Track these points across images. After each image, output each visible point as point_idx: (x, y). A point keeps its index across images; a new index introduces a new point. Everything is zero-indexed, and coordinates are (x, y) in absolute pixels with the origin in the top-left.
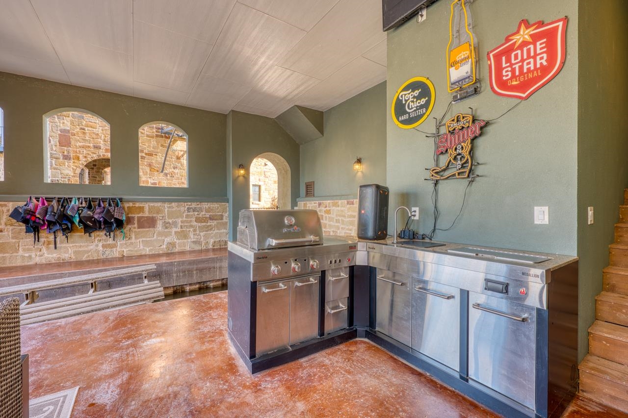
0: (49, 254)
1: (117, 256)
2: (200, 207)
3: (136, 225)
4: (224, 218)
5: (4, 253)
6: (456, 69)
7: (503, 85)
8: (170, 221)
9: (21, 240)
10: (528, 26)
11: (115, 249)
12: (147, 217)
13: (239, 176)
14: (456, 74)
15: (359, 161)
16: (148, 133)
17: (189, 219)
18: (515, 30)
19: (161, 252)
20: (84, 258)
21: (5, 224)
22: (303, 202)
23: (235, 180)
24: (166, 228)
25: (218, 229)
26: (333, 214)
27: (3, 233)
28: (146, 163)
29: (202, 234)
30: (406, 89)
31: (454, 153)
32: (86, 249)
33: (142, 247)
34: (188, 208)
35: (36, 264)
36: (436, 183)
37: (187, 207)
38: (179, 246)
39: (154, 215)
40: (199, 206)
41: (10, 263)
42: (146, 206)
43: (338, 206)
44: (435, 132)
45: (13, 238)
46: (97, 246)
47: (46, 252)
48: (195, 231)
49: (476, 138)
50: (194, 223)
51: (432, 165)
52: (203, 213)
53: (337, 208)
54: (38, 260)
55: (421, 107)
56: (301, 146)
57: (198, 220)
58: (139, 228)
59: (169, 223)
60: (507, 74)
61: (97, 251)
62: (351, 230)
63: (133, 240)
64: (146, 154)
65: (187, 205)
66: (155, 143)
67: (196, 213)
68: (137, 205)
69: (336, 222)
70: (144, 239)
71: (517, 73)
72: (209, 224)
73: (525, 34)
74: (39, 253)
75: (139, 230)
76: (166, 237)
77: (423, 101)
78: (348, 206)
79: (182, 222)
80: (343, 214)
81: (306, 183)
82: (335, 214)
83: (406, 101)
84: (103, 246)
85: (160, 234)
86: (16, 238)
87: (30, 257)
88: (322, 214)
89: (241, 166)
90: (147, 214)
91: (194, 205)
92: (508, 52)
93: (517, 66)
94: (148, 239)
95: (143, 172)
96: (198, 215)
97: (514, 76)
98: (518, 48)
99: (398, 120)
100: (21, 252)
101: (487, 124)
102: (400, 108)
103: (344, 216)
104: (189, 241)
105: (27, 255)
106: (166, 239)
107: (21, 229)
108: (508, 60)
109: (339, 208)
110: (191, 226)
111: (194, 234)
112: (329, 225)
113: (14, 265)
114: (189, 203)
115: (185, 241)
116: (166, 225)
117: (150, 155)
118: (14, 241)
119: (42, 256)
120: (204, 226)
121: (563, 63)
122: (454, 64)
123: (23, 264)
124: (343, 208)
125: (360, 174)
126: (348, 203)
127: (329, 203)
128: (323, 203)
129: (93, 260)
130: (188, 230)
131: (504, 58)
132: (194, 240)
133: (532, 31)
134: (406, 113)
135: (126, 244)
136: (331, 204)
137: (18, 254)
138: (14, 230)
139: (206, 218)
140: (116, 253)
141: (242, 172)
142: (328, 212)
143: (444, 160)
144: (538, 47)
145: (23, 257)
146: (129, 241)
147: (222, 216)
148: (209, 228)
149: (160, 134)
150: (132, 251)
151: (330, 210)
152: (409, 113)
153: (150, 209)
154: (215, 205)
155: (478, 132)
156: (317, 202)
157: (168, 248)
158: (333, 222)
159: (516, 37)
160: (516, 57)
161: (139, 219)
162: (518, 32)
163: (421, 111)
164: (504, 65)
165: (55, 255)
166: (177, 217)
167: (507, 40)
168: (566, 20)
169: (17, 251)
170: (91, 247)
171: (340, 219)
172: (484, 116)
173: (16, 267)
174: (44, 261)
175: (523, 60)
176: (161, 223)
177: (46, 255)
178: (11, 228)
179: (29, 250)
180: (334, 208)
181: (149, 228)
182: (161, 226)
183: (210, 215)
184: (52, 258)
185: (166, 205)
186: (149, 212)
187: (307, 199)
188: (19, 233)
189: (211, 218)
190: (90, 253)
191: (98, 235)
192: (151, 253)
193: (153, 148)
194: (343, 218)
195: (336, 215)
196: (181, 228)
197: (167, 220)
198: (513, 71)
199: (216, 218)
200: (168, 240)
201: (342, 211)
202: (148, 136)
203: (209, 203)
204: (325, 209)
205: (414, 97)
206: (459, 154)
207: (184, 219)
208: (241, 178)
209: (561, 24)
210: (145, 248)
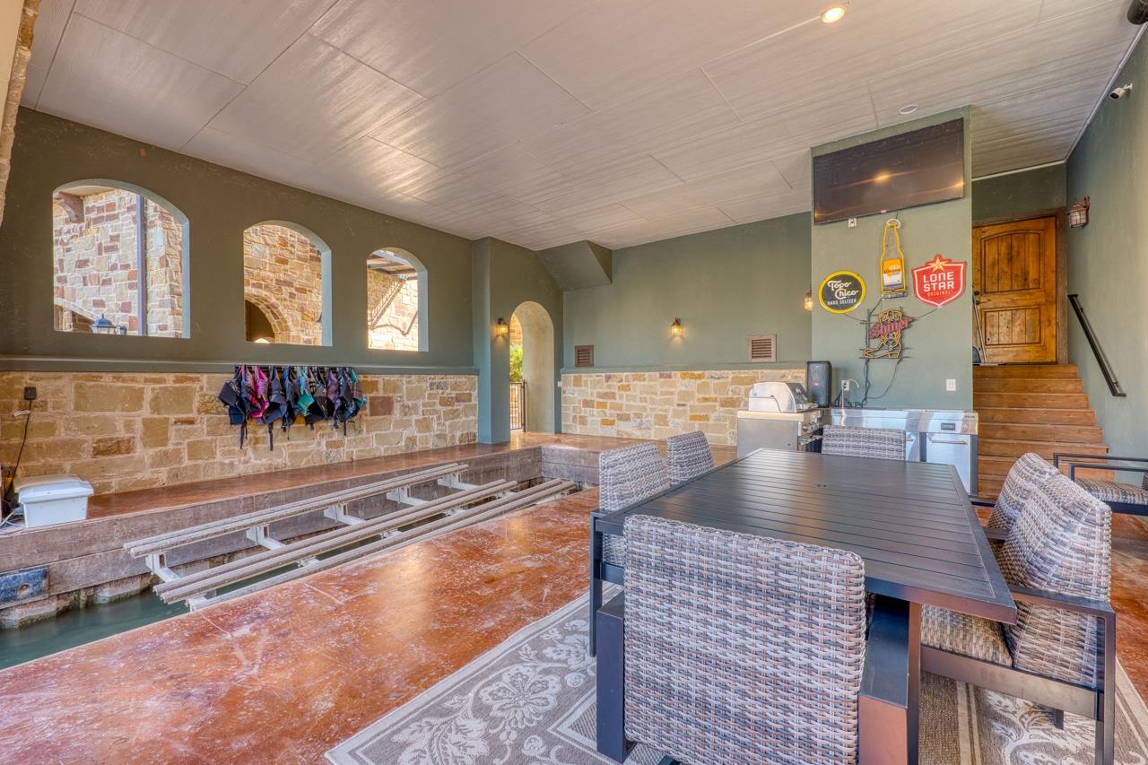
0: (256, 459)
1: (345, 459)
2: (445, 382)
3: (368, 411)
4: (473, 398)
5: (196, 459)
6: (890, 276)
7: (924, 295)
8: (410, 403)
9: (219, 437)
10: (941, 260)
11: (341, 449)
12: (382, 397)
13: (498, 336)
14: (889, 280)
15: (678, 323)
16: (300, 253)
17: (432, 401)
18: (932, 260)
19: (399, 452)
20: (303, 465)
21: (198, 411)
22: (573, 375)
23: (493, 342)
24: (405, 414)
25: (466, 416)
26: (635, 391)
27: (195, 426)
28: (296, 306)
29: (447, 423)
30: (836, 278)
31: (886, 339)
32: (305, 450)
33: (375, 445)
34: (431, 383)
35: (239, 477)
36: (868, 360)
37: (429, 381)
38: (421, 443)
39: (391, 395)
40: (444, 380)
41: (204, 476)
42: (380, 379)
43: (644, 380)
44: (866, 319)
45: (208, 434)
46: (319, 444)
47: (252, 456)
48: (439, 418)
49: (905, 329)
50: (438, 407)
51: (864, 347)
52: (448, 391)
53: (642, 383)
54: (241, 469)
55: (852, 297)
56: (565, 293)
57: (444, 402)
58: (371, 415)
59: (408, 407)
60: (927, 288)
61: (319, 453)
62: (666, 411)
63: (364, 435)
64: (297, 289)
65: (428, 379)
66: (309, 270)
67: (440, 391)
68: (370, 378)
69: (641, 401)
70: (379, 432)
71: (934, 289)
72: (455, 408)
73: (938, 265)
74: (243, 459)
75: (373, 418)
76: (405, 429)
77: (854, 293)
78: (662, 380)
79: (424, 405)
80: (654, 390)
81: (576, 347)
82: (638, 390)
83: (836, 289)
84: (329, 445)
85: (399, 424)
86: (213, 434)
87: (232, 464)
88: (613, 391)
89: (500, 321)
90: (381, 394)
91: (437, 379)
92: (928, 273)
93: (934, 284)
94: (383, 432)
95: (293, 321)
96: (443, 393)
97: (932, 291)
98: (935, 273)
99: (826, 304)
100: (219, 458)
101: (914, 320)
102: (828, 294)
103: (656, 394)
104: (432, 433)
105: (227, 461)
106: (404, 432)
107: (220, 419)
108: (928, 279)
109: (646, 383)
110: (435, 412)
111: (439, 424)
112: (627, 405)
113: (210, 478)
114: (433, 376)
115: (428, 434)
116: (406, 410)
117: (302, 291)
118: (209, 438)
119: (247, 462)
120: (450, 410)
121: (964, 290)
122: (887, 272)
123: (222, 477)
124: (652, 383)
125: (677, 339)
126: (661, 376)
127: (627, 376)
128: (614, 376)
129: (314, 468)
130: (431, 417)
131: (925, 277)
132: (439, 432)
133: (943, 263)
134: (834, 299)
135: (355, 440)
136: (630, 378)
137: (215, 460)
138: (211, 421)
139: (452, 398)
140: (343, 455)
141: (503, 329)
142: (626, 388)
143: (875, 343)
144: (949, 276)
145: (222, 464)
146: (360, 436)
147: (470, 395)
148: (455, 414)
149: (316, 255)
150: (362, 451)
151: (628, 386)
152: (839, 300)
153: (386, 383)
154: (463, 379)
155: (907, 325)
156: (603, 374)
157: (407, 445)
158: (635, 401)
159: (933, 265)
160: (934, 278)
161: (373, 399)
162: (934, 261)
163: (851, 301)
164: (925, 281)
165: (264, 461)
166: (418, 398)
167: (927, 265)
168: (965, 263)
169: (213, 455)
170: (312, 446)
171: (648, 397)
172: (909, 314)
173: (213, 482)
174: (251, 472)
175: (938, 282)
176: (399, 407)
177: (252, 461)
178: (206, 417)
179: (231, 453)
180: (636, 382)
181: (384, 414)
182: (399, 411)
183: (457, 394)
184: (262, 465)
185: (405, 379)
186: (385, 390)
187: (578, 369)
188: (218, 424)
189: (458, 399)
190: (310, 457)
191: (321, 428)
192: (386, 454)
193: (307, 279)
194: (653, 396)
195: (641, 392)
196: (423, 414)
197: (406, 402)
198: (931, 287)
199: (463, 398)
200: (406, 433)
201: (651, 387)
202: (299, 258)
203: (455, 376)
204: (619, 384)
205: (844, 288)
206: (891, 340)
207: (426, 400)
208: (500, 339)
209: (962, 265)
210: (379, 446)
